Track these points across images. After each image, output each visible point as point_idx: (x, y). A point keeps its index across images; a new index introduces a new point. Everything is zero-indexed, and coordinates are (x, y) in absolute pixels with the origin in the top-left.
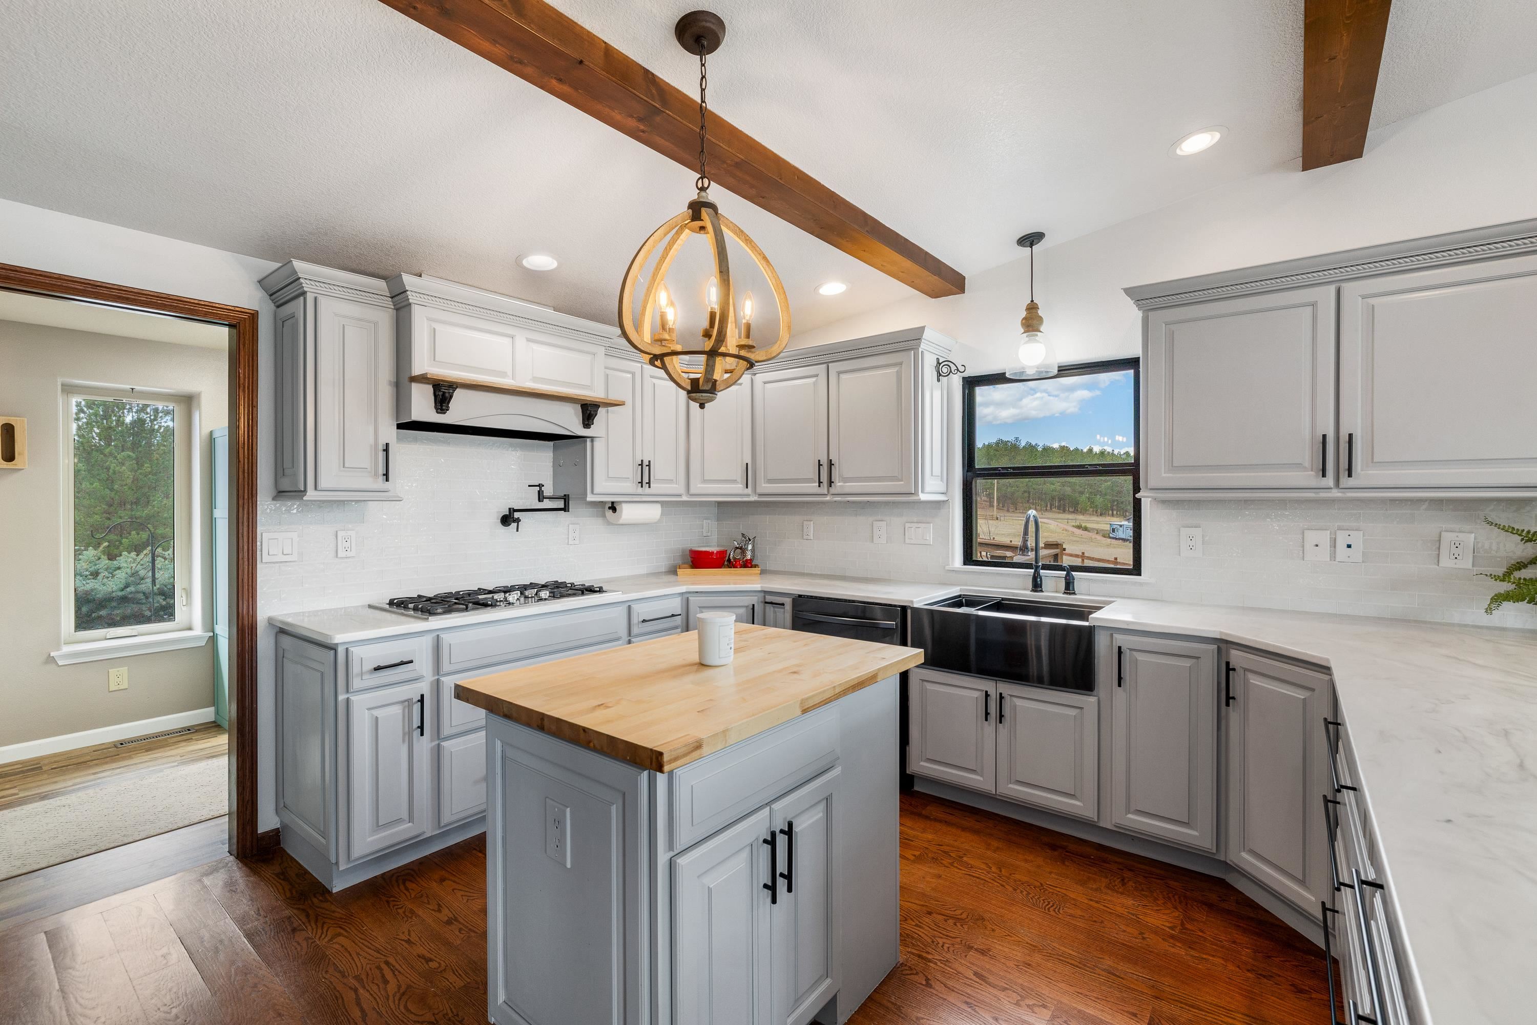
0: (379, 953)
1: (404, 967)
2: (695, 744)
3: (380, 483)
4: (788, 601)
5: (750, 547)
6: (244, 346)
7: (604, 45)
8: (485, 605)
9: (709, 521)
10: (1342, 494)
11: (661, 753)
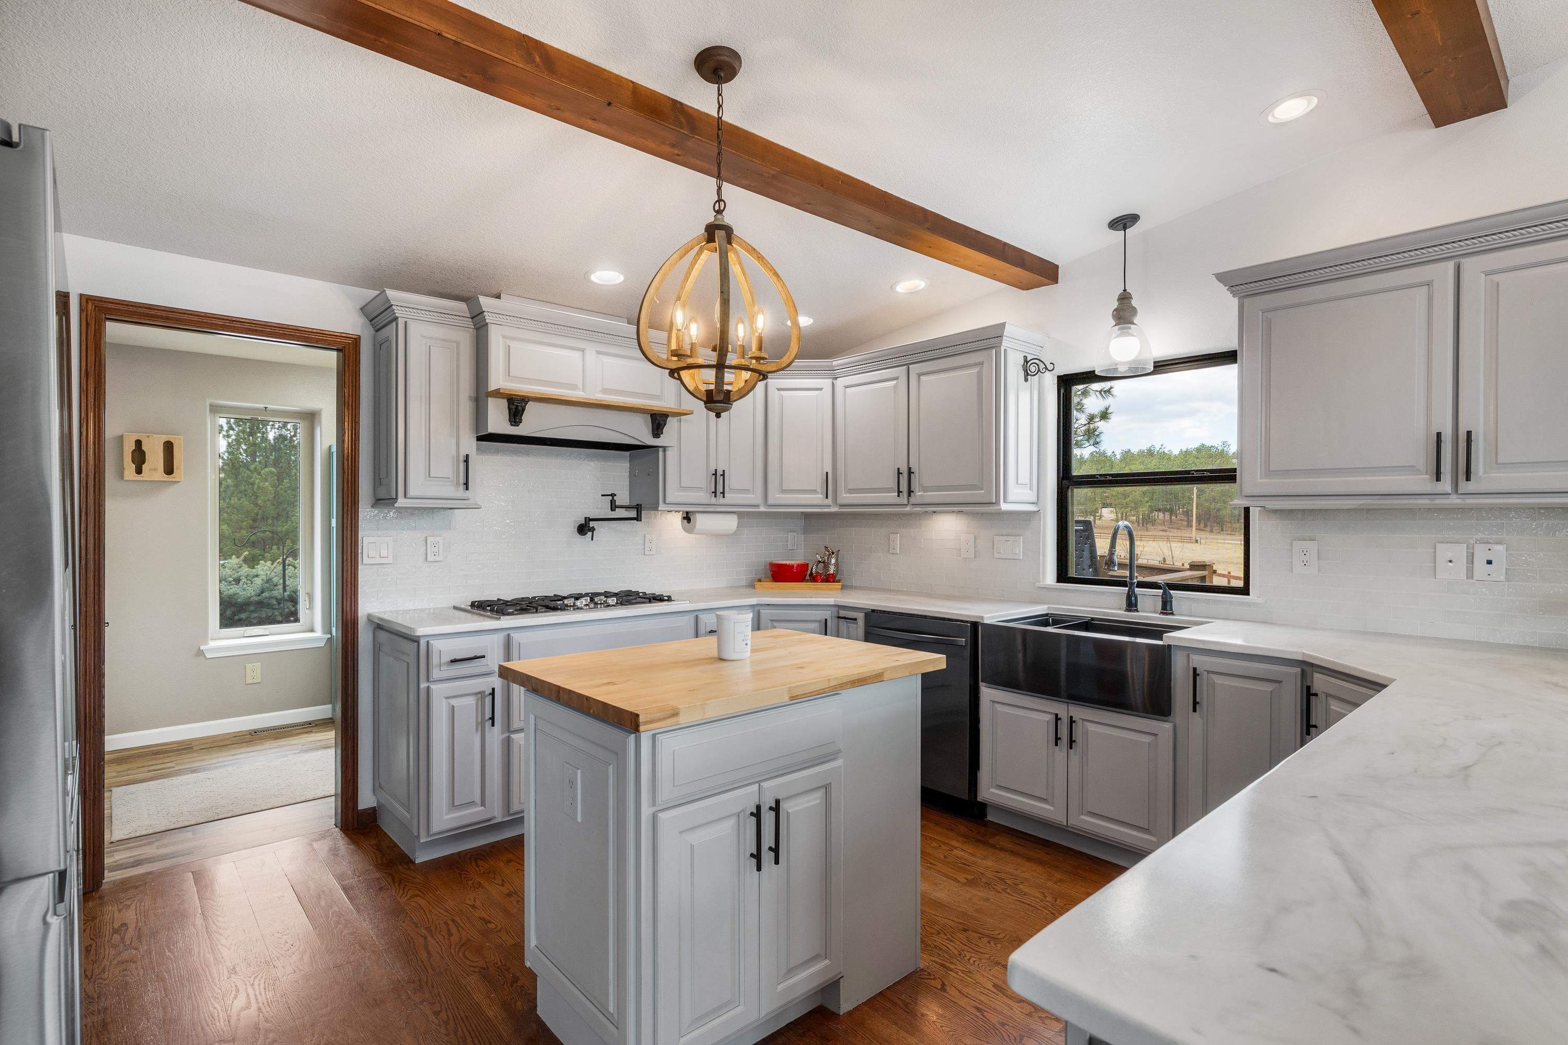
0: (447, 912)
1: (466, 924)
2: (672, 712)
3: (461, 492)
4: (860, 616)
5: (833, 561)
6: (349, 368)
7: (631, 87)
8: (555, 609)
9: (795, 534)
10: (1459, 501)
11: (637, 715)
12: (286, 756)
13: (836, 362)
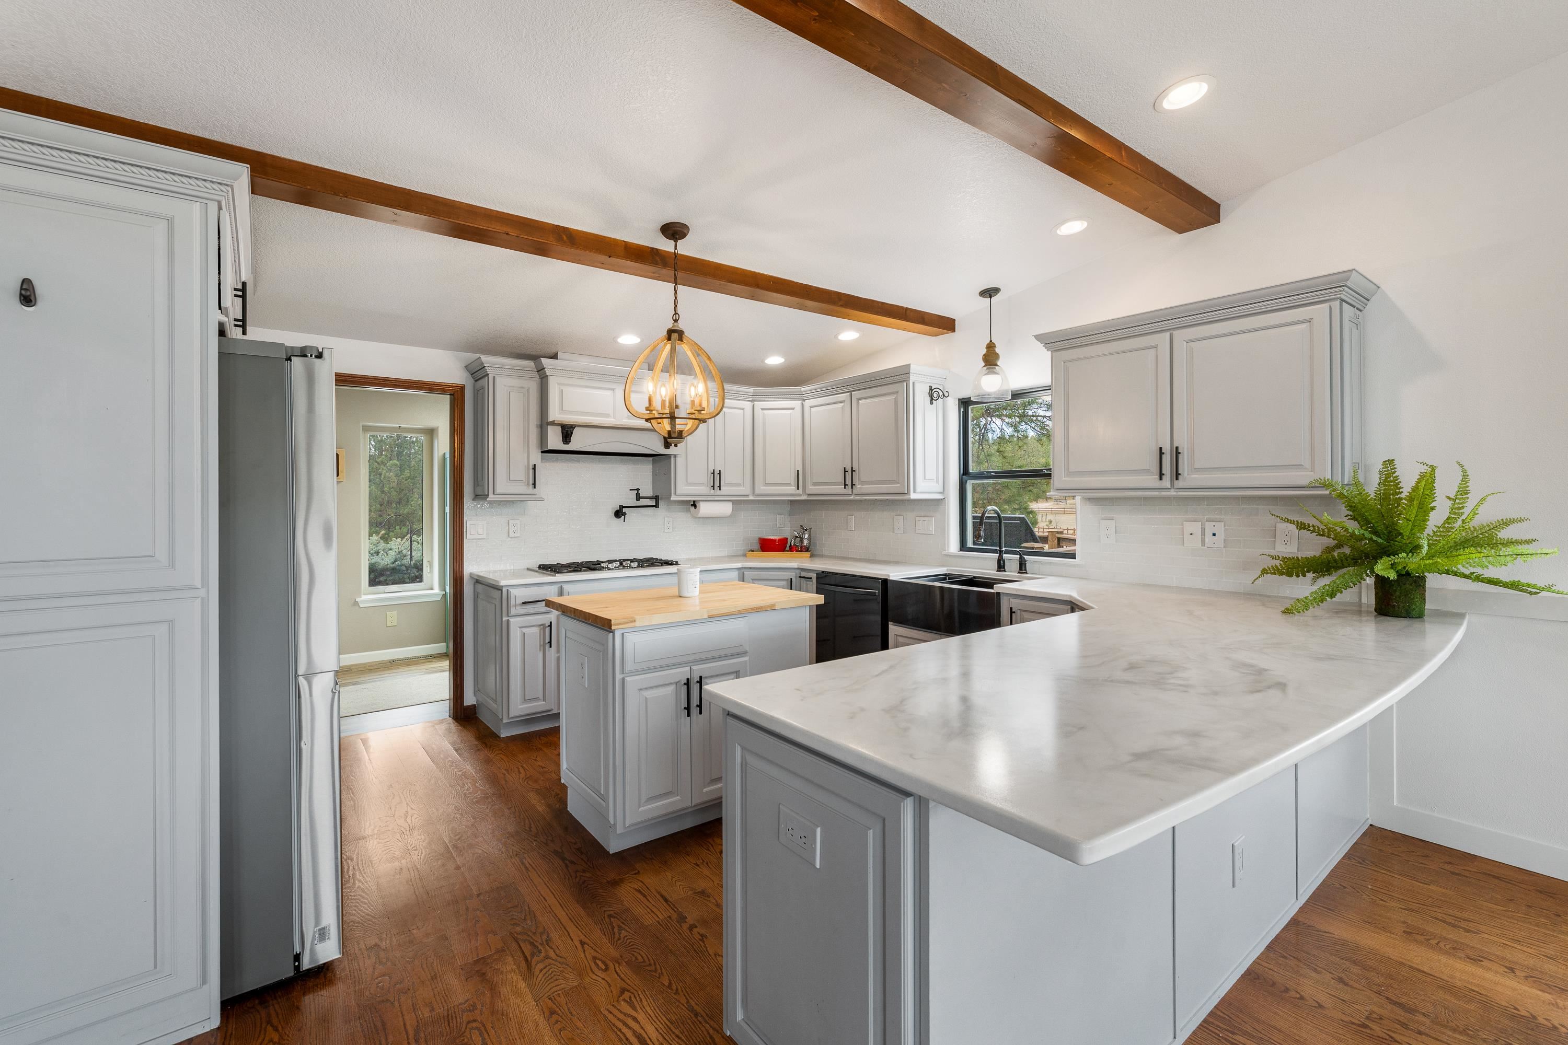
0: (519, 762)
1: (530, 768)
2: (631, 619)
3: (530, 490)
4: (814, 576)
5: (806, 536)
6: (458, 408)
7: (624, 243)
8: (594, 569)
9: (783, 516)
10: (1175, 493)
11: (611, 620)
12: (415, 676)
13: (804, 389)
